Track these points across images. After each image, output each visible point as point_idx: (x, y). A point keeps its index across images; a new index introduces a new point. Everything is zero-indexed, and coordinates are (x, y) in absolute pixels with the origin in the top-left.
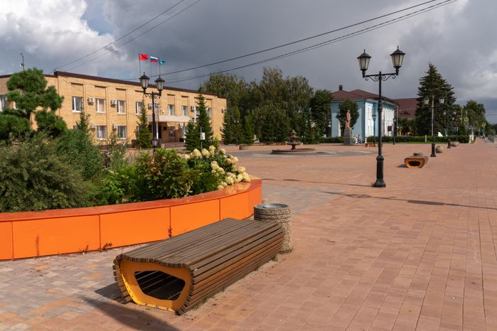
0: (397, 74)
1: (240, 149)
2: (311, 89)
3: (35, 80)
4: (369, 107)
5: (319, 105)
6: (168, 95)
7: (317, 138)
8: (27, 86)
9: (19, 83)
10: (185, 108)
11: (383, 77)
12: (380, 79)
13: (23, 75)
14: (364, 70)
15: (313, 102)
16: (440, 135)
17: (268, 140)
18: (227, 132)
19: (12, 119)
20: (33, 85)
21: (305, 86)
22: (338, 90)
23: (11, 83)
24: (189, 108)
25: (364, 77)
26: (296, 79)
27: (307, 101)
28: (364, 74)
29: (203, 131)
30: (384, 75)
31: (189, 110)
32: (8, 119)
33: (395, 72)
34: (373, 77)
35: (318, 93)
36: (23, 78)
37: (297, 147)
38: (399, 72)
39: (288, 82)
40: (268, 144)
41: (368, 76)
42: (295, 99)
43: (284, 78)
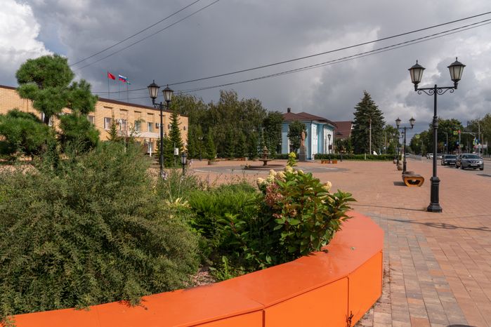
0: (456, 87)
1: (209, 164)
2: (264, 111)
3: (60, 70)
4: (314, 128)
5: (272, 124)
6: (135, 112)
7: (272, 154)
8: (48, 78)
9: (36, 73)
10: (150, 124)
11: (438, 91)
12: (435, 92)
13: (42, 62)
14: (416, 83)
15: (266, 123)
16: (375, 153)
17: (229, 156)
18: (191, 148)
19: (27, 124)
20: (57, 77)
21: (259, 108)
22: (287, 112)
23: (24, 73)
24: (155, 125)
25: (416, 90)
26: (250, 101)
27: (261, 121)
28: (416, 86)
29: (176, 147)
30: (440, 88)
31: (155, 126)
32: (21, 124)
33: (454, 86)
34: (427, 91)
35: (271, 115)
36: (42, 67)
37: (268, 163)
38: (458, 86)
39: (243, 104)
40: (229, 160)
41: (421, 89)
42: (250, 120)
43: (239, 100)
